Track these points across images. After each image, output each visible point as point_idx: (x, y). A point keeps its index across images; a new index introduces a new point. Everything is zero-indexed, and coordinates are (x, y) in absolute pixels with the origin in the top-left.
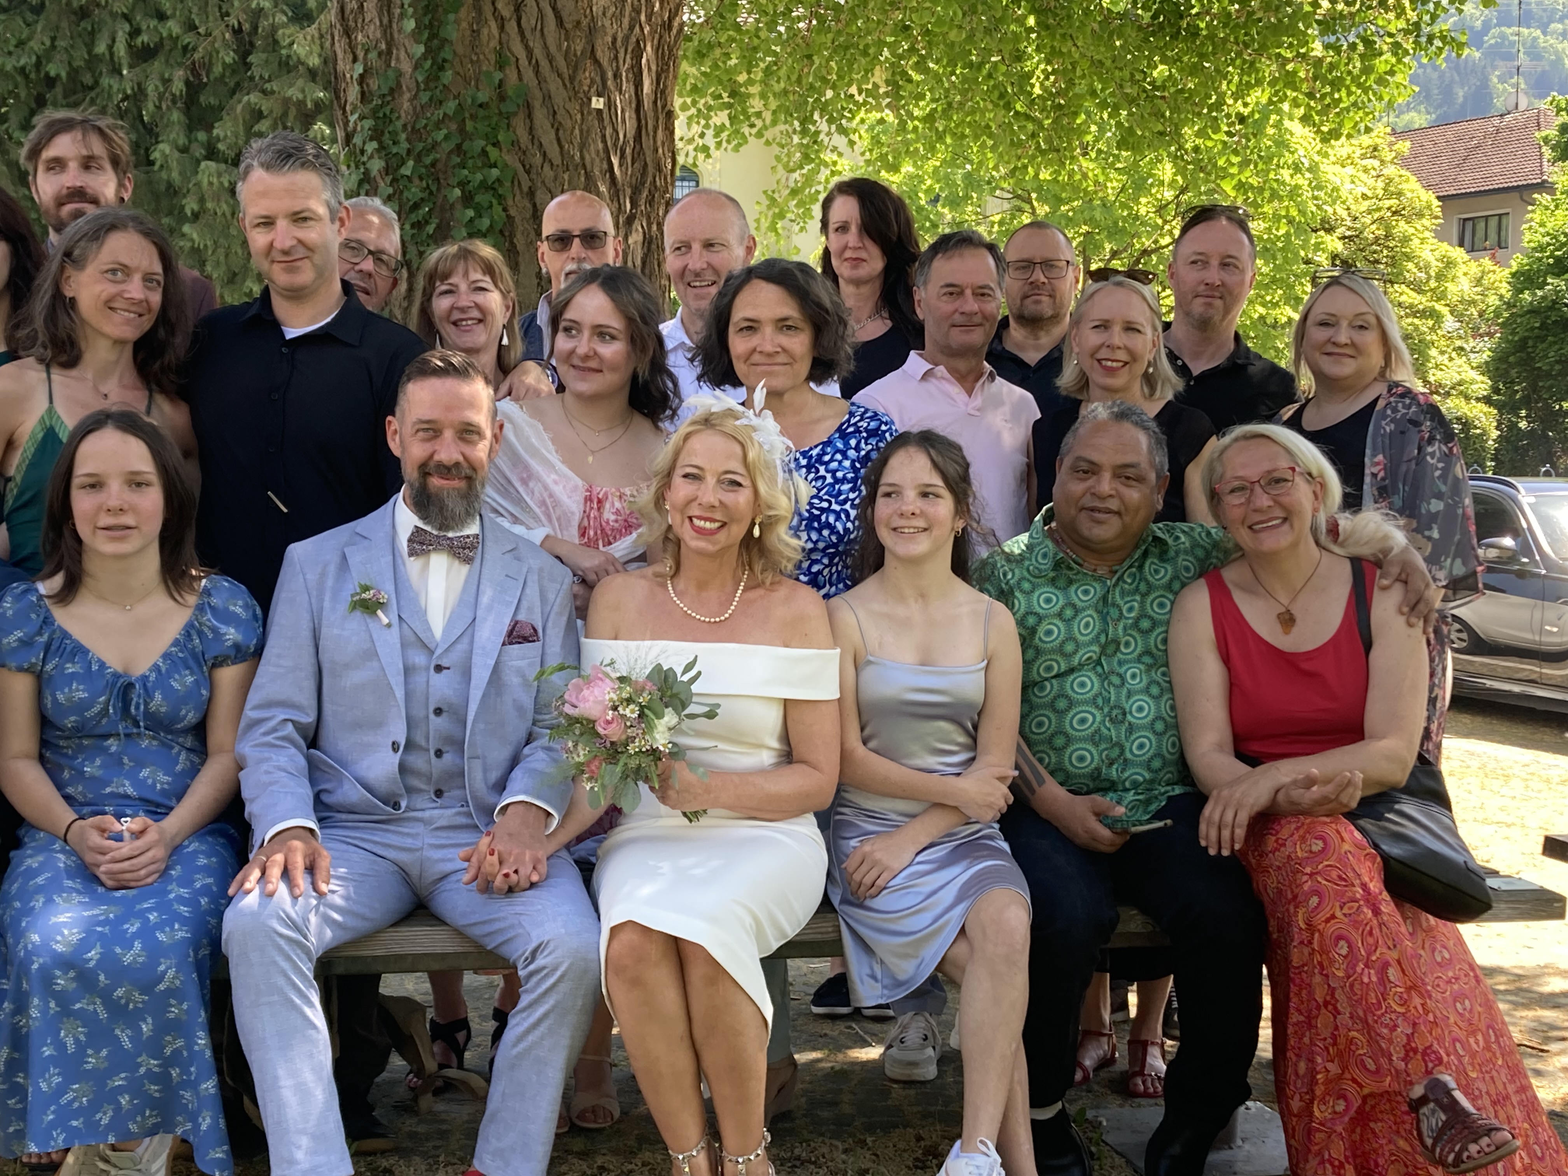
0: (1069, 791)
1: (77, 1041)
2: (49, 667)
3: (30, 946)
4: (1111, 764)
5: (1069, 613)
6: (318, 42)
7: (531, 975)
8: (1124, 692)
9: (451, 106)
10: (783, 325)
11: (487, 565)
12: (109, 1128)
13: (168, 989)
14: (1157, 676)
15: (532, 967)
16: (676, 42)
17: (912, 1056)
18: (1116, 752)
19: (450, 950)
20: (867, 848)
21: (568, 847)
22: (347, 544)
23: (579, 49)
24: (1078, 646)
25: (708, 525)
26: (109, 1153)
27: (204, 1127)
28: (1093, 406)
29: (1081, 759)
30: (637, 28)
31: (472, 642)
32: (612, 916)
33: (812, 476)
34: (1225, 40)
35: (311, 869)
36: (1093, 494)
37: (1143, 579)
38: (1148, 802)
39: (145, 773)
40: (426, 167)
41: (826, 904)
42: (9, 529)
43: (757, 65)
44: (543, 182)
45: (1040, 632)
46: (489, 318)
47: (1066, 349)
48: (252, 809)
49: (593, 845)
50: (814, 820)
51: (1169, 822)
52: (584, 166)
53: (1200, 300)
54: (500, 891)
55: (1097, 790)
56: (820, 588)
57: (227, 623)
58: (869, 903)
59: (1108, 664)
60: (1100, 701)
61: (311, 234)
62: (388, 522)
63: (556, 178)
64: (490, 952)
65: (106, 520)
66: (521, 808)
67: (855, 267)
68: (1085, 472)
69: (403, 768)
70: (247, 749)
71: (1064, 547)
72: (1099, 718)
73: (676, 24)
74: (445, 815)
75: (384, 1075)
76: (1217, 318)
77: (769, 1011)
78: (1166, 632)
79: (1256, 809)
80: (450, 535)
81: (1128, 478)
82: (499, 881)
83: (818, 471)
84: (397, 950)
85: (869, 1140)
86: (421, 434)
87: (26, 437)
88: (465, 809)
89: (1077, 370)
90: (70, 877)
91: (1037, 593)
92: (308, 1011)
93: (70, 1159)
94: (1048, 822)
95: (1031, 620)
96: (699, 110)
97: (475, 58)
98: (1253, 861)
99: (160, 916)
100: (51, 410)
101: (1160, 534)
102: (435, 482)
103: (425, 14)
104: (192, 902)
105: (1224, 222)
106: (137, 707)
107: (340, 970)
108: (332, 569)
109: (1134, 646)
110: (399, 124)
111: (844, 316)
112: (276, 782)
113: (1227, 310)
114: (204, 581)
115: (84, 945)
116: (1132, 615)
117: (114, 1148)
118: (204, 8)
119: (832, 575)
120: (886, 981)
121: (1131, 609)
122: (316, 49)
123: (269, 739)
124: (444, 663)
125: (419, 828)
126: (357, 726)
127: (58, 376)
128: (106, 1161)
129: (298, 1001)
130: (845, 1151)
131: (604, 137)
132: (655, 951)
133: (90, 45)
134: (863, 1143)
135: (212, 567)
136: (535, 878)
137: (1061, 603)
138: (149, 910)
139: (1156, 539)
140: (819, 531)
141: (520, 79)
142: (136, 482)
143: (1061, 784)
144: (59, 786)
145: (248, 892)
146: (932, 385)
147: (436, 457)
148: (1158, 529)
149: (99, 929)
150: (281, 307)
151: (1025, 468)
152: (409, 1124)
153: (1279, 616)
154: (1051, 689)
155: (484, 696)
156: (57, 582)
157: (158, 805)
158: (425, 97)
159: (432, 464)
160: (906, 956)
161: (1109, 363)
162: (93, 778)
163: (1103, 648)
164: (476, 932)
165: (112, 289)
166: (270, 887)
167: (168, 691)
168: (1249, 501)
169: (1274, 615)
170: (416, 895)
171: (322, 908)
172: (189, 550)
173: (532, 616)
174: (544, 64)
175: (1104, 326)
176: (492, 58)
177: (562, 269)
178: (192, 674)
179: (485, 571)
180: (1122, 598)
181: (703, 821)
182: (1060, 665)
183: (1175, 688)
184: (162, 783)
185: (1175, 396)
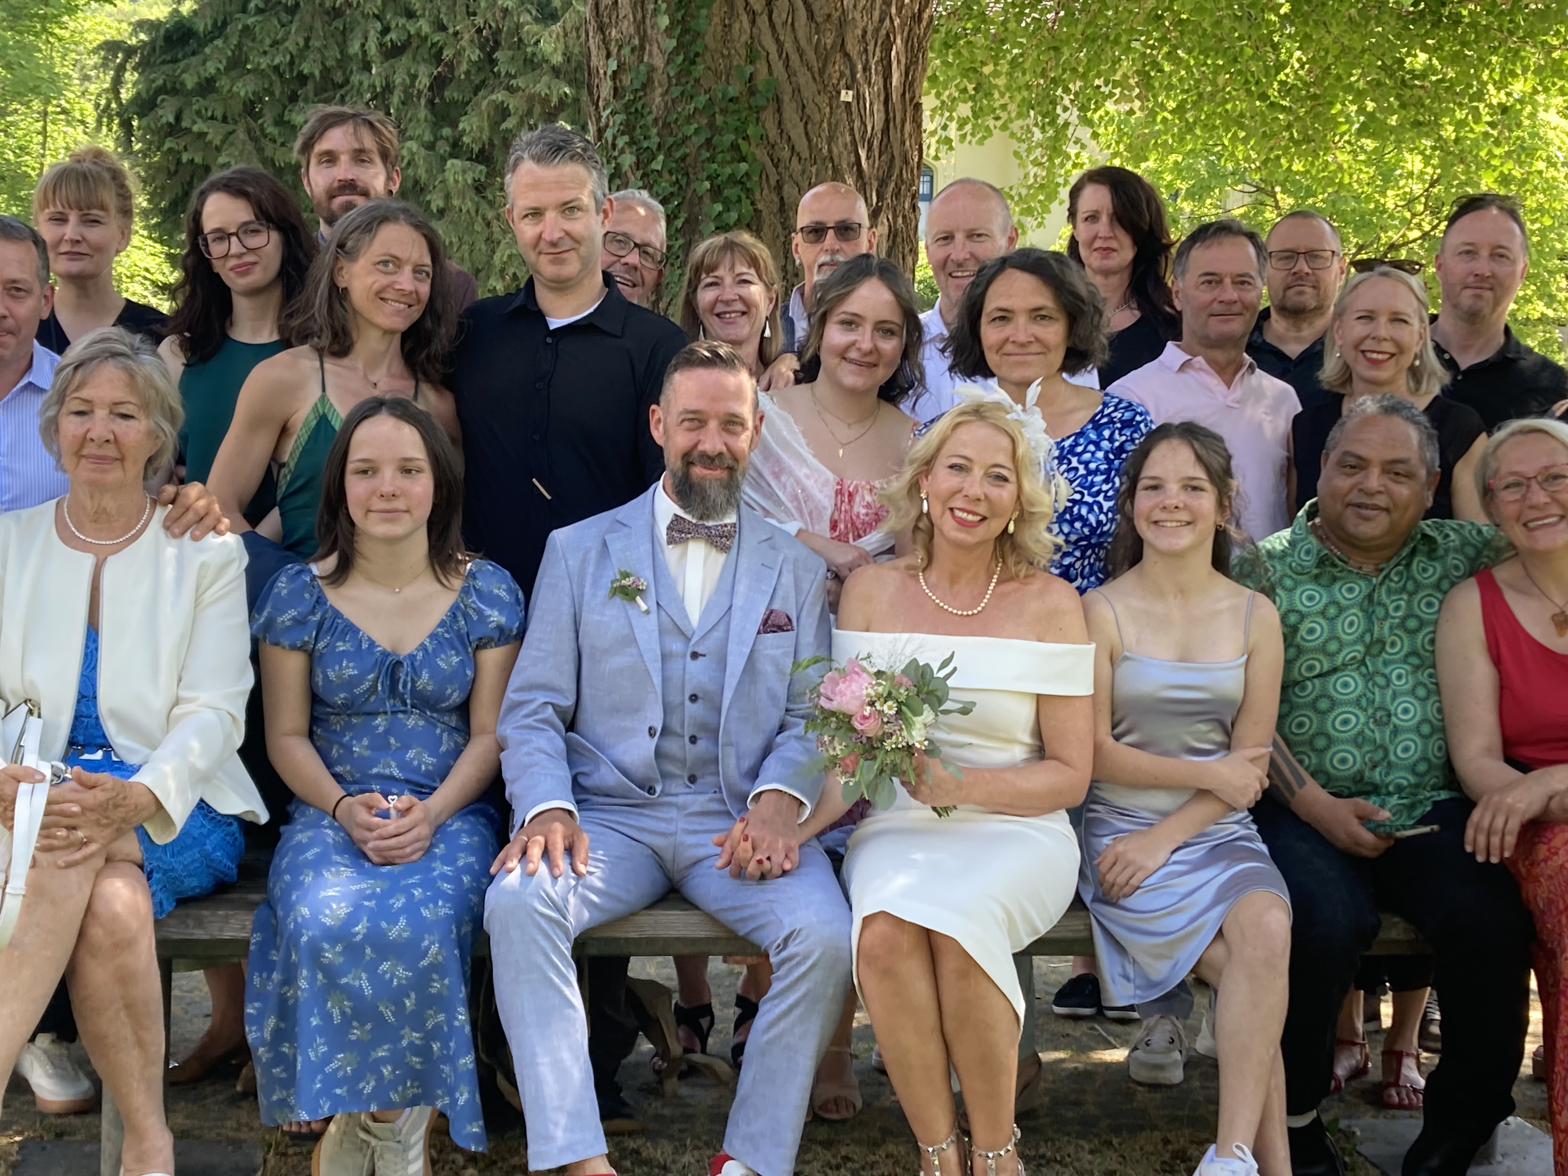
0: (1333, 794)
1: (343, 1013)
2: (321, 645)
3: (300, 920)
4: (1374, 767)
5: (1332, 611)
6: (562, 40)
7: (783, 962)
8: (1390, 692)
9: (703, 99)
10: (1037, 315)
11: (744, 553)
12: (371, 1097)
13: (431, 964)
14: (1423, 677)
15: (784, 954)
16: (925, 34)
17: (1158, 1059)
18: (1380, 754)
19: (702, 934)
20: (1120, 848)
21: (819, 836)
22: (608, 532)
23: (829, 41)
24: (1342, 645)
25: (970, 517)
26: (371, 1123)
27: (461, 1102)
28: (1361, 400)
29: (1343, 761)
30: (888, 21)
31: (727, 630)
32: (864, 906)
33: (1064, 467)
34: (1487, 28)
35: (570, 851)
36: (1361, 490)
37: (1410, 577)
38: (1412, 807)
39: (411, 754)
40: (677, 162)
41: (1078, 903)
42: (282, 514)
43: (1004, 57)
44: (791, 176)
45: (1303, 632)
46: (754, 310)
47: (1327, 341)
48: (510, 790)
49: (841, 835)
50: (1066, 817)
51: (1435, 827)
52: (832, 159)
53: (1468, 292)
54: (752, 877)
55: (1359, 794)
56: (1071, 581)
57: (491, 606)
58: (1123, 902)
59: (1374, 664)
60: (1364, 702)
61: (577, 226)
62: (648, 510)
63: (803, 172)
64: (743, 938)
65: (379, 504)
66: (774, 796)
67: (1105, 257)
68: (1352, 467)
69: (659, 754)
70: (508, 730)
71: (1328, 544)
72: (1362, 720)
73: (926, 16)
74: (700, 801)
75: (631, 1058)
76: (1487, 310)
77: (1021, 1007)
78: (1434, 632)
79: (1528, 816)
80: (710, 523)
81: (1397, 474)
82: (752, 867)
83: (1070, 462)
84: (650, 933)
85: (1115, 1141)
86: (686, 424)
87: (299, 425)
88: (718, 795)
89: (1341, 362)
90: (340, 852)
91: (1298, 592)
92: (567, 991)
93: (332, 1128)
94: (1307, 825)
95: (1293, 619)
96: (943, 102)
97: (726, 52)
98: (1523, 870)
99: (424, 892)
100: (323, 398)
101: (1429, 531)
102: (698, 471)
103: (678, 10)
104: (455, 880)
105: (1494, 211)
106: (405, 686)
107: (593, 951)
108: (593, 555)
109: (1401, 646)
110: (650, 118)
111: (1100, 306)
112: (536, 764)
113: (1498, 302)
114: (469, 565)
115: (352, 919)
116: (1399, 614)
117: (375, 1119)
118: (452, 9)
119: (1084, 567)
120: (1139, 982)
121: (1397, 608)
122: (561, 47)
123: (529, 721)
124: (700, 651)
125: (673, 813)
126: (615, 710)
127: (330, 365)
128: (367, 1131)
129: (557, 980)
130: (1092, 1152)
131: (852, 129)
132: (907, 942)
133: (343, 47)
134: (1109, 1144)
135: (476, 551)
136: (787, 866)
137: (1324, 600)
138: (414, 886)
139: (1425, 536)
140: (1071, 523)
141: (770, 72)
142: (406, 469)
143: (1323, 787)
144: (329, 765)
145: (510, 871)
146: (1189, 376)
147: (700, 448)
148: (1427, 526)
149: (366, 903)
150: (545, 298)
151: (1285, 462)
152: (655, 1106)
153: (1554, 617)
154: (1312, 688)
155: (739, 683)
156: (331, 562)
157: (422, 786)
158: (676, 91)
159: (695, 454)
160: (1159, 957)
161: (1375, 356)
162: (361, 757)
163: (1368, 648)
164: (728, 918)
165: (383, 280)
166: (531, 866)
167: (435, 671)
168: (1524, 498)
169: (1548, 615)
170: (668, 878)
171: (580, 889)
172: (456, 532)
173: (786, 605)
174: (794, 58)
175: (1369, 317)
176: (743, 52)
177: (815, 261)
178: (457, 655)
179: (743, 560)
180: (1388, 597)
181: (953, 814)
182: (1324, 664)
183: (1444, 690)
184: (427, 765)
185: (1443, 390)
